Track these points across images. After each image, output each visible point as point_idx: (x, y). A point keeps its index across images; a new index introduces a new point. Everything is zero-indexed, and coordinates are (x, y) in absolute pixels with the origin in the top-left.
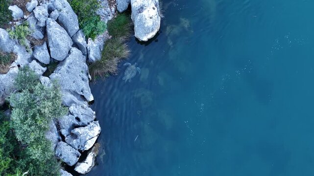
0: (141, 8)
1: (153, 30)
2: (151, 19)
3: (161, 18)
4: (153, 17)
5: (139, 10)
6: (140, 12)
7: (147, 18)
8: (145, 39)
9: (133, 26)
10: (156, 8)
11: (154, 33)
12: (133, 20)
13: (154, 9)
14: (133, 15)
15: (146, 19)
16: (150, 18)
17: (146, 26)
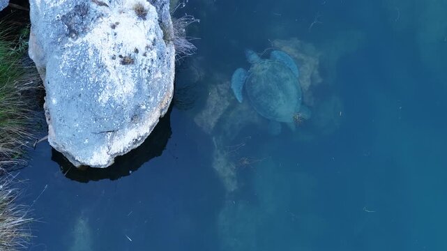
0: (78, 8)
1: (136, 116)
2: (129, 69)
3: (180, 56)
4: (140, 57)
5: (65, 18)
6: (72, 32)
7: (109, 63)
8: (100, 158)
9: (39, 95)
10: (152, 11)
11: (144, 129)
12: (38, 65)
13: (141, 13)
14: (39, 43)
15: (101, 66)
16: (124, 63)
17: (104, 98)
